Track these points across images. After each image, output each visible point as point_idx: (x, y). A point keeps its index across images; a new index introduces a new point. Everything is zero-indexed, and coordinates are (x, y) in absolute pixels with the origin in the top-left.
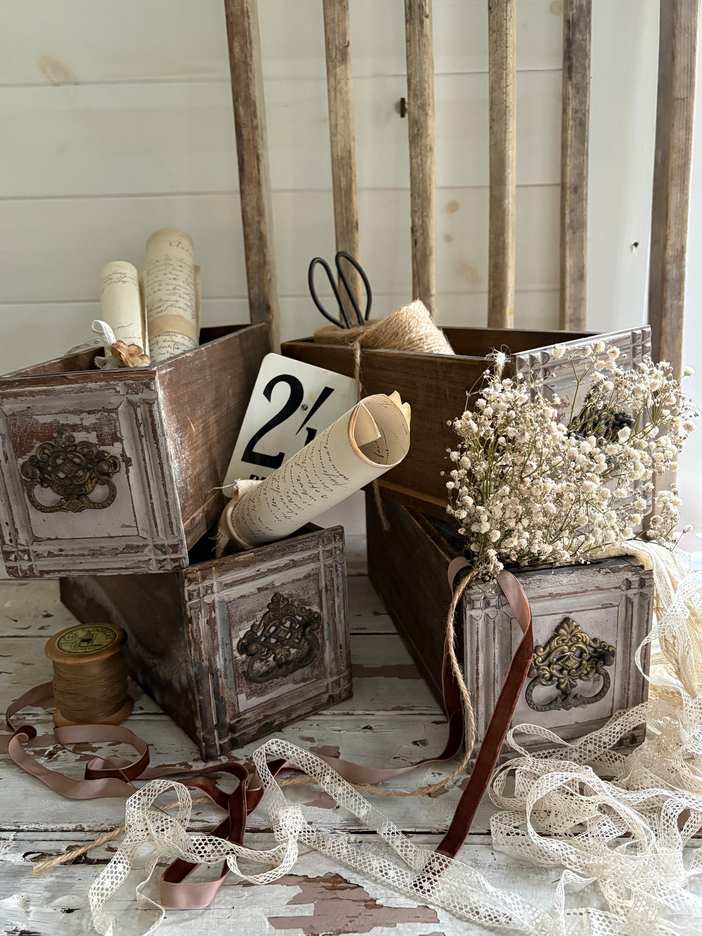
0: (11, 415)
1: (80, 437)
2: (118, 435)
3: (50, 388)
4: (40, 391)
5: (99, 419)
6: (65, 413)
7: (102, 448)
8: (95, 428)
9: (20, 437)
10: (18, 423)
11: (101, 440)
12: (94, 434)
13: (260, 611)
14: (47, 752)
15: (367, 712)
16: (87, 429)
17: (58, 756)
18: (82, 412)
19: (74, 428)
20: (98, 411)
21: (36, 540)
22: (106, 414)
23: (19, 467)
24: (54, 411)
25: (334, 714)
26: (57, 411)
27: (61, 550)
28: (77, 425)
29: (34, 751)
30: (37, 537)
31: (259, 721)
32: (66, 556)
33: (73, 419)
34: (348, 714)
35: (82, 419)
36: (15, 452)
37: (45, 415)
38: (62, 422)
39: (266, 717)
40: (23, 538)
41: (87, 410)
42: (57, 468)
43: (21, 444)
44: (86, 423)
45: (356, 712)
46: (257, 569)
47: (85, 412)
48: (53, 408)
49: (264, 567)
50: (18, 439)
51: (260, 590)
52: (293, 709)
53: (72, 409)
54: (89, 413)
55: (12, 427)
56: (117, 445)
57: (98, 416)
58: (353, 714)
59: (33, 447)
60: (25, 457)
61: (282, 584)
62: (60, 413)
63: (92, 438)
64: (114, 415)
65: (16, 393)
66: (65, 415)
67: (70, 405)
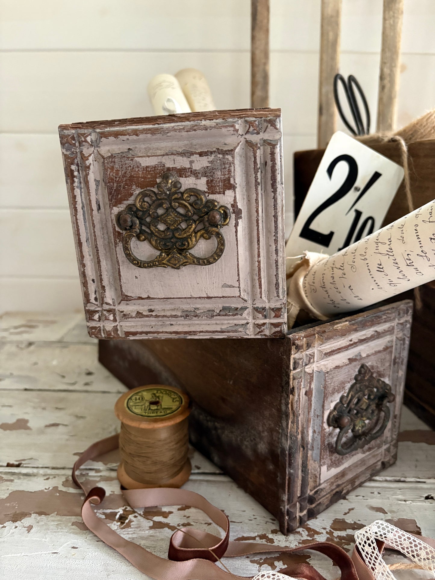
0: (109, 157)
1: (187, 183)
2: (232, 182)
3: (156, 126)
4: (144, 129)
5: (211, 162)
6: (172, 154)
7: (212, 197)
8: (206, 172)
9: (118, 182)
10: (117, 166)
11: (212, 188)
12: (204, 180)
13: (349, 382)
14: (118, 516)
15: (418, 480)
16: (196, 174)
17: (130, 521)
18: (192, 154)
19: (182, 172)
20: (211, 153)
21: (126, 298)
22: (221, 156)
23: (113, 217)
24: (159, 152)
25: (386, 481)
26: (162, 152)
27: (151, 311)
28: (185, 169)
29: (104, 514)
30: (127, 296)
31: (332, 490)
32: (156, 316)
33: (182, 162)
34: (399, 481)
35: (191, 162)
36: (110, 200)
37: (149, 156)
38: (167, 166)
39: (338, 486)
40: (110, 296)
41: (199, 151)
42: (157, 219)
43: (118, 191)
44: (197, 166)
45: (408, 480)
46: (350, 338)
47: (196, 153)
48: (157, 149)
49: (355, 336)
50: (115, 185)
51: (351, 360)
52: (357, 477)
53: (180, 150)
54: (201, 154)
55: (109, 170)
56: (229, 193)
57: (211, 158)
58: (404, 482)
59: (132, 194)
60: (122, 205)
61: (368, 356)
62: (167, 154)
63: (201, 184)
64: (229, 157)
65: (118, 131)
66: (172, 157)
67: (179, 145)
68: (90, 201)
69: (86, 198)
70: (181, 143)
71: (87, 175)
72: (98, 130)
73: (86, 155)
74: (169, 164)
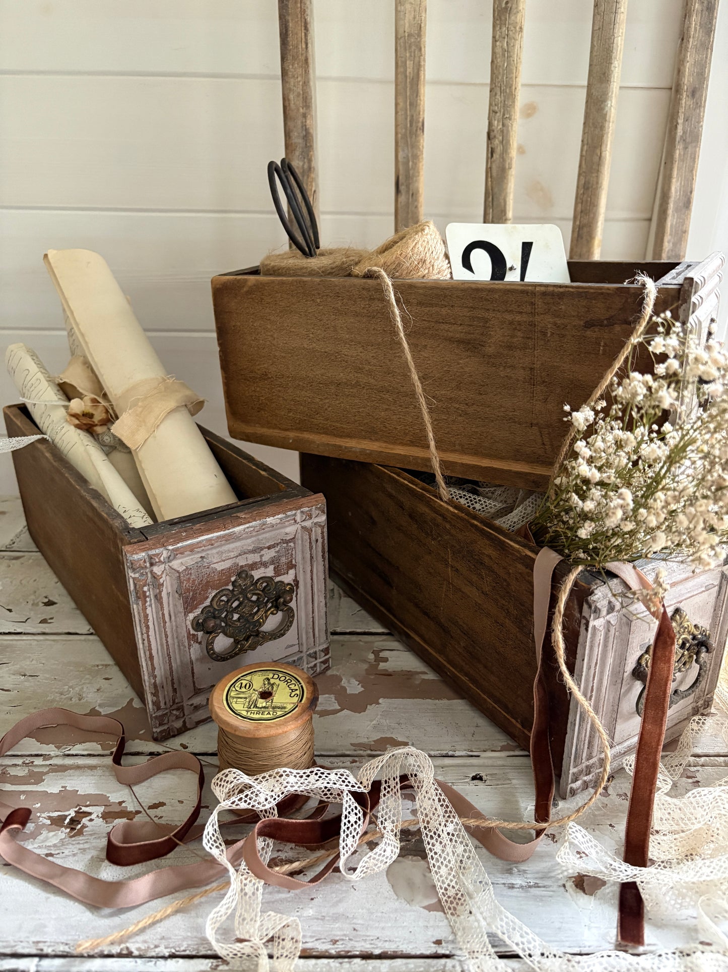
0: (185, 570)
1: (257, 574)
2: (293, 562)
3: (227, 532)
4: (218, 537)
5: (278, 552)
6: (245, 553)
7: (277, 579)
8: (272, 562)
9: (194, 591)
10: (193, 577)
11: (278, 572)
12: (271, 568)
16: (265, 565)
18: (262, 549)
19: (254, 566)
20: (278, 544)
21: (198, 692)
22: (285, 545)
23: (189, 623)
24: (232, 555)
26: (236, 554)
28: (256, 562)
30: (199, 689)
33: (253, 558)
35: (261, 556)
36: (185, 609)
37: (224, 561)
38: (241, 564)
40: (181, 693)
41: (268, 545)
42: (232, 611)
43: (194, 598)
44: (265, 559)
47: (265, 548)
48: (229, 551)
50: (191, 593)
53: (250, 548)
54: (269, 548)
55: (185, 582)
56: (292, 572)
57: (277, 549)
59: (208, 597)
60: (197, 610)
62: (240, 555)
63: (269, 572)
64: (292, 544)
65: (192, 545)
66: (245, 556)
67: (248, 544)
68: (163, 615)
69: (157, 613)
70: (249, 541)
71: (160, 592)
72: (170, 548)
73: (159, 574)
74: (242, 562)
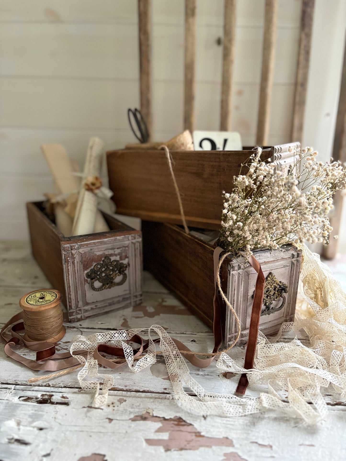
0: (84, 253)
1: (113, 258)
2: (128, 256)
3: (101, 240)
4: (97, 242)
5: (121, 251)
6: (108, 249)
7: (121, 262)
8: (119, 254)
9: (87, 262)
10: (87, 256)
11: (121, 259)
12: (118, 257)
16: (116, 255)
18: (114, 249)
19: (111, 255)
20: (121, 247)
21: (87, 304)
22: (124, 248)
23: (85, 275)
24: (103, 249)
27: (97, 306)
30: (88, 303)
32: (99, 308)
33: (111, 252)
35: (114, 251)
36: (84, 268)
37: (100, 251)
38: (106, 253)
40: (80, 304)
42: (102, 272)
43: (87, 265)
44: (116, 253)
47: (116, 248)
48: (102, 248)
53: (110, 248)
54: (118, 248)
55: (84, 258)
56: (127, 260)
57: (121, 249)
59: (92, 265)
60: (88, 270)
62: (106, 250)
63: (118, 258)
64: (127, 248)
65: (87, 244)
66: (108, 250)
67: (110, 246)
68: (75, 270)
69: (73, 269)
70: (110, 245)
71: (74, 261)
72: (79, 244)
73: (74, 253)
74: (107, 253)
